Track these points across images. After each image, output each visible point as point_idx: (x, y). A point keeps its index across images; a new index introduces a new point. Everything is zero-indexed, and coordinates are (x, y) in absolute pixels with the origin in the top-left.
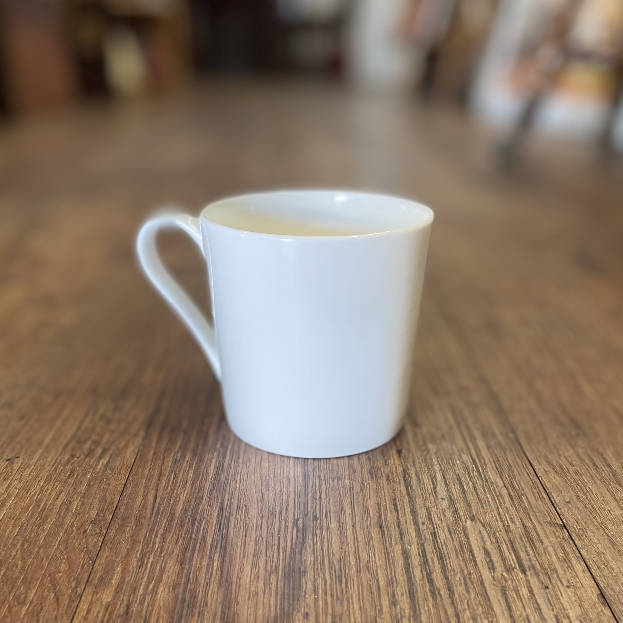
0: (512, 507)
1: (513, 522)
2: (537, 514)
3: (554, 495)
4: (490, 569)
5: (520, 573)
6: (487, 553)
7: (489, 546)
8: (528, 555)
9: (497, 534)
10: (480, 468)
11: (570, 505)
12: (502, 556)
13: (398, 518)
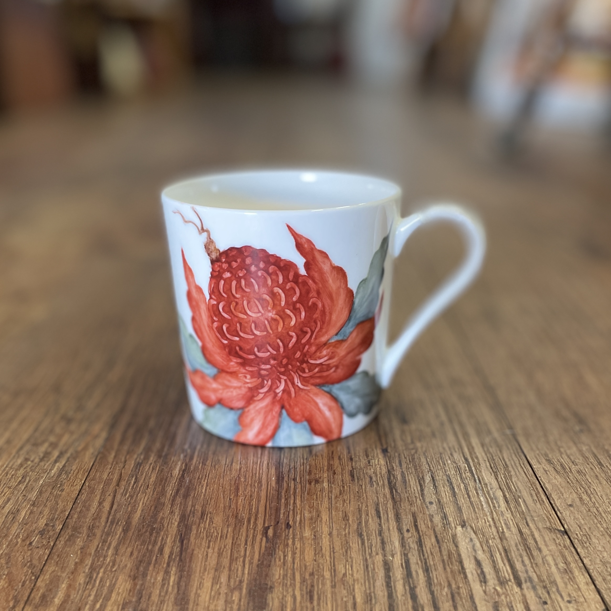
0: (507, 511)
1: (508, 528)
2: (536, 519)
3: (554, 496)
4: (481, 582)
5: (515, 586)
6: (478, 563)
7: (481, 555)
8: (524, 565)
9: (490, 541)
10: (473, 468)
11: (572, 509)
12: (495, 567)
13: (380, 525)
